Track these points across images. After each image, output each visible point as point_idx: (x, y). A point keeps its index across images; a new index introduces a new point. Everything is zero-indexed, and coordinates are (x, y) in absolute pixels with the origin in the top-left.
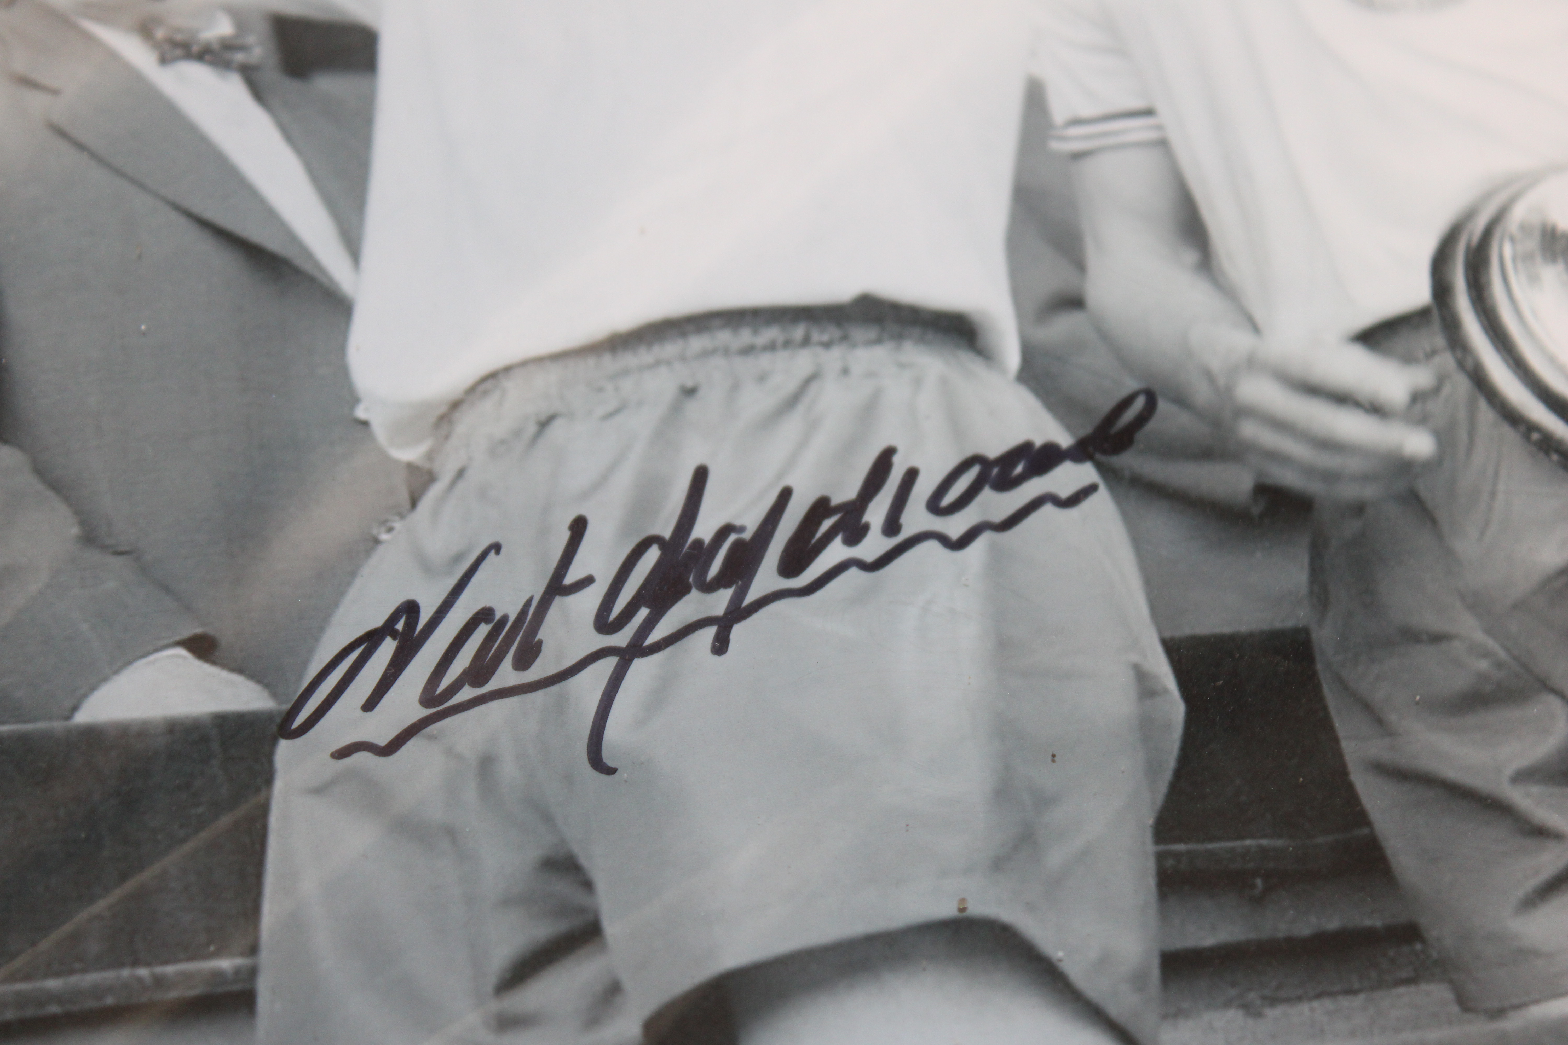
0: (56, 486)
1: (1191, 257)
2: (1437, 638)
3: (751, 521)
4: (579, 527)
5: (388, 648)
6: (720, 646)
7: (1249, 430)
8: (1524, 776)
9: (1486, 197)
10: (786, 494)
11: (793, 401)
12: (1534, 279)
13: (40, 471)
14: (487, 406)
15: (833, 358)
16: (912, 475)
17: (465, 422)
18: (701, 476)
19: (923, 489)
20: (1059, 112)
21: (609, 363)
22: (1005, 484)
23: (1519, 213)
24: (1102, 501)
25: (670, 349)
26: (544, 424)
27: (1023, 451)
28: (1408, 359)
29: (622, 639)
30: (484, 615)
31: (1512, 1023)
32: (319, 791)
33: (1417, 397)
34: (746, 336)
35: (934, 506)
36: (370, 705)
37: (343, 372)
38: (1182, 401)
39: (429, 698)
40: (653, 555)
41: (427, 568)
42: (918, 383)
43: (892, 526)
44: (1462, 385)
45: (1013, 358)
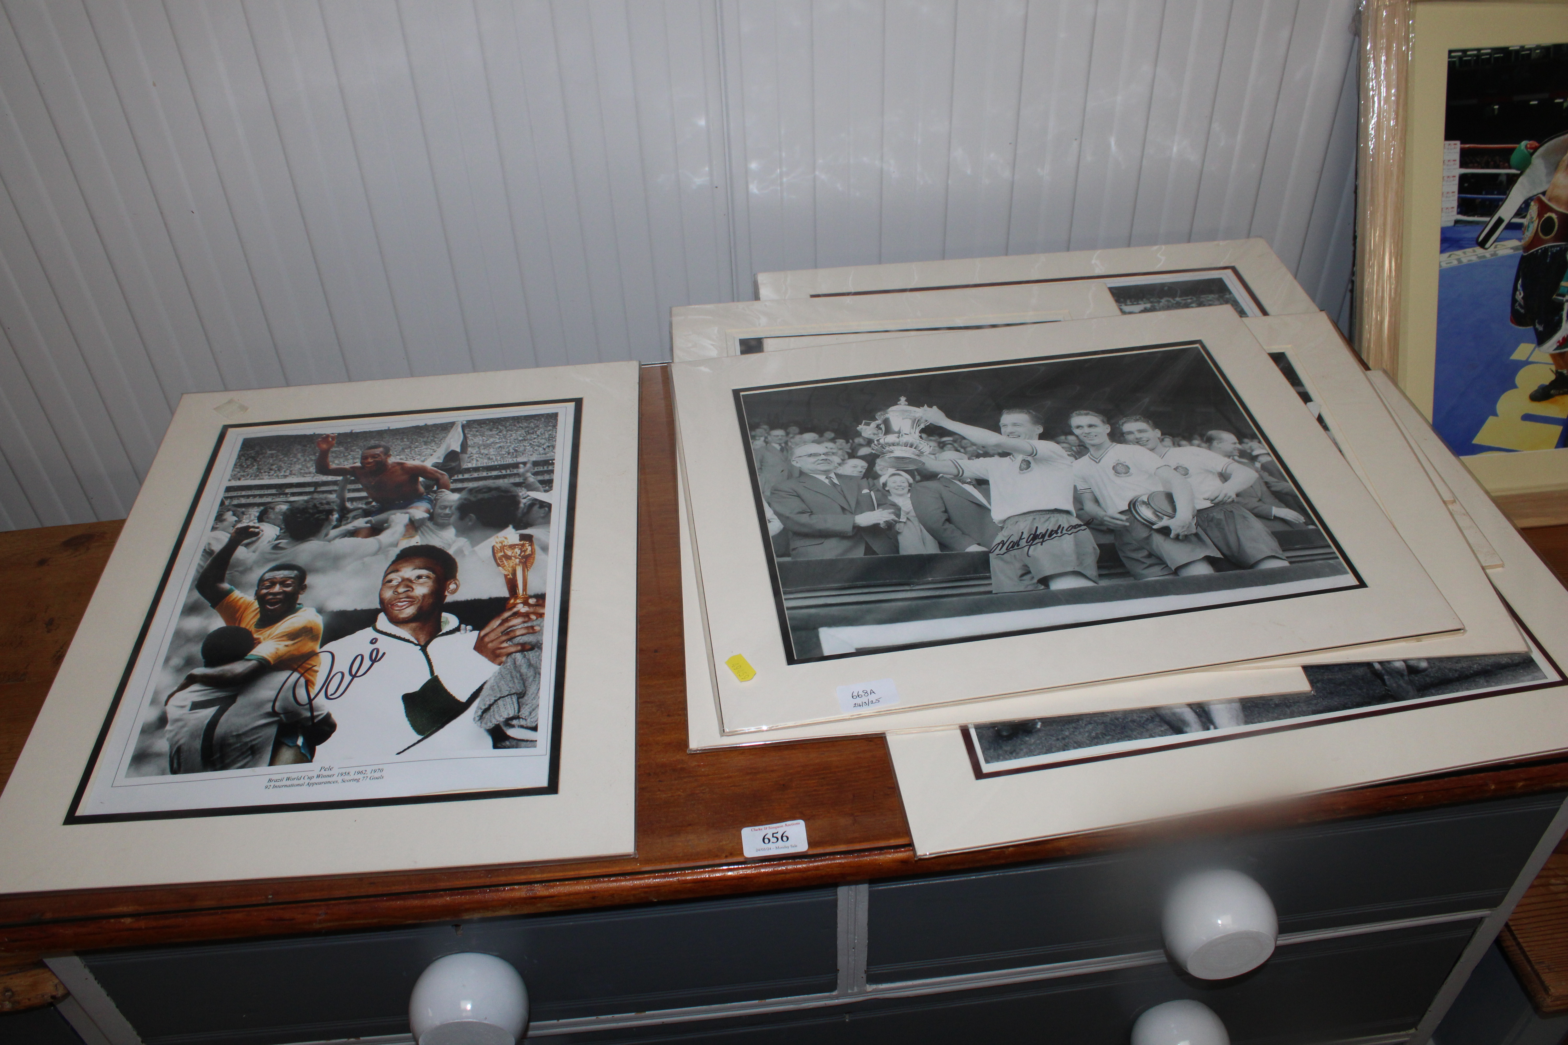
0: (959, 528)
1: (1097, 504)
2: (1130, 544)
3: (1044, 532)
4: (1022, 533)
5: (1001, 545)
6: (1042, 545)
7: (1106, 523)
8: (1143, 557)
9: (1135, 498)
10: (1048, 529)
11: (1047, 520)
12: (1141, 507)
13: (956, 527)
14: (1009, 520)
15: (1052, 515)
16: (1063, 527)
17: (1007, 522)
18: (1037, 528)
19: (1065, 529)
20: (1079, 488)
21: (1024, 516)
22: (1075, 528)
23: (1139, 499)
24: (1088, 530)
25: (1032, 514)
26: (1017, 522)
27: (1077, 525)
28: (1126, 515)
29: (1029, 544)
30: (1012, 541)
31: (1141, 581)
32: (996, 558)
33: (1127, 519)
34: (1041, 513)
35: (1066, 530)
36: (1000, 550)
37: (991, 517)
38: (1097, 519)
39: (1007, 549)
40: (1032, 536)
41: (1004, 536)
42: (1063, 518)
43: (1061, 532)
44: (1133, 518)
45: (1075, 515)
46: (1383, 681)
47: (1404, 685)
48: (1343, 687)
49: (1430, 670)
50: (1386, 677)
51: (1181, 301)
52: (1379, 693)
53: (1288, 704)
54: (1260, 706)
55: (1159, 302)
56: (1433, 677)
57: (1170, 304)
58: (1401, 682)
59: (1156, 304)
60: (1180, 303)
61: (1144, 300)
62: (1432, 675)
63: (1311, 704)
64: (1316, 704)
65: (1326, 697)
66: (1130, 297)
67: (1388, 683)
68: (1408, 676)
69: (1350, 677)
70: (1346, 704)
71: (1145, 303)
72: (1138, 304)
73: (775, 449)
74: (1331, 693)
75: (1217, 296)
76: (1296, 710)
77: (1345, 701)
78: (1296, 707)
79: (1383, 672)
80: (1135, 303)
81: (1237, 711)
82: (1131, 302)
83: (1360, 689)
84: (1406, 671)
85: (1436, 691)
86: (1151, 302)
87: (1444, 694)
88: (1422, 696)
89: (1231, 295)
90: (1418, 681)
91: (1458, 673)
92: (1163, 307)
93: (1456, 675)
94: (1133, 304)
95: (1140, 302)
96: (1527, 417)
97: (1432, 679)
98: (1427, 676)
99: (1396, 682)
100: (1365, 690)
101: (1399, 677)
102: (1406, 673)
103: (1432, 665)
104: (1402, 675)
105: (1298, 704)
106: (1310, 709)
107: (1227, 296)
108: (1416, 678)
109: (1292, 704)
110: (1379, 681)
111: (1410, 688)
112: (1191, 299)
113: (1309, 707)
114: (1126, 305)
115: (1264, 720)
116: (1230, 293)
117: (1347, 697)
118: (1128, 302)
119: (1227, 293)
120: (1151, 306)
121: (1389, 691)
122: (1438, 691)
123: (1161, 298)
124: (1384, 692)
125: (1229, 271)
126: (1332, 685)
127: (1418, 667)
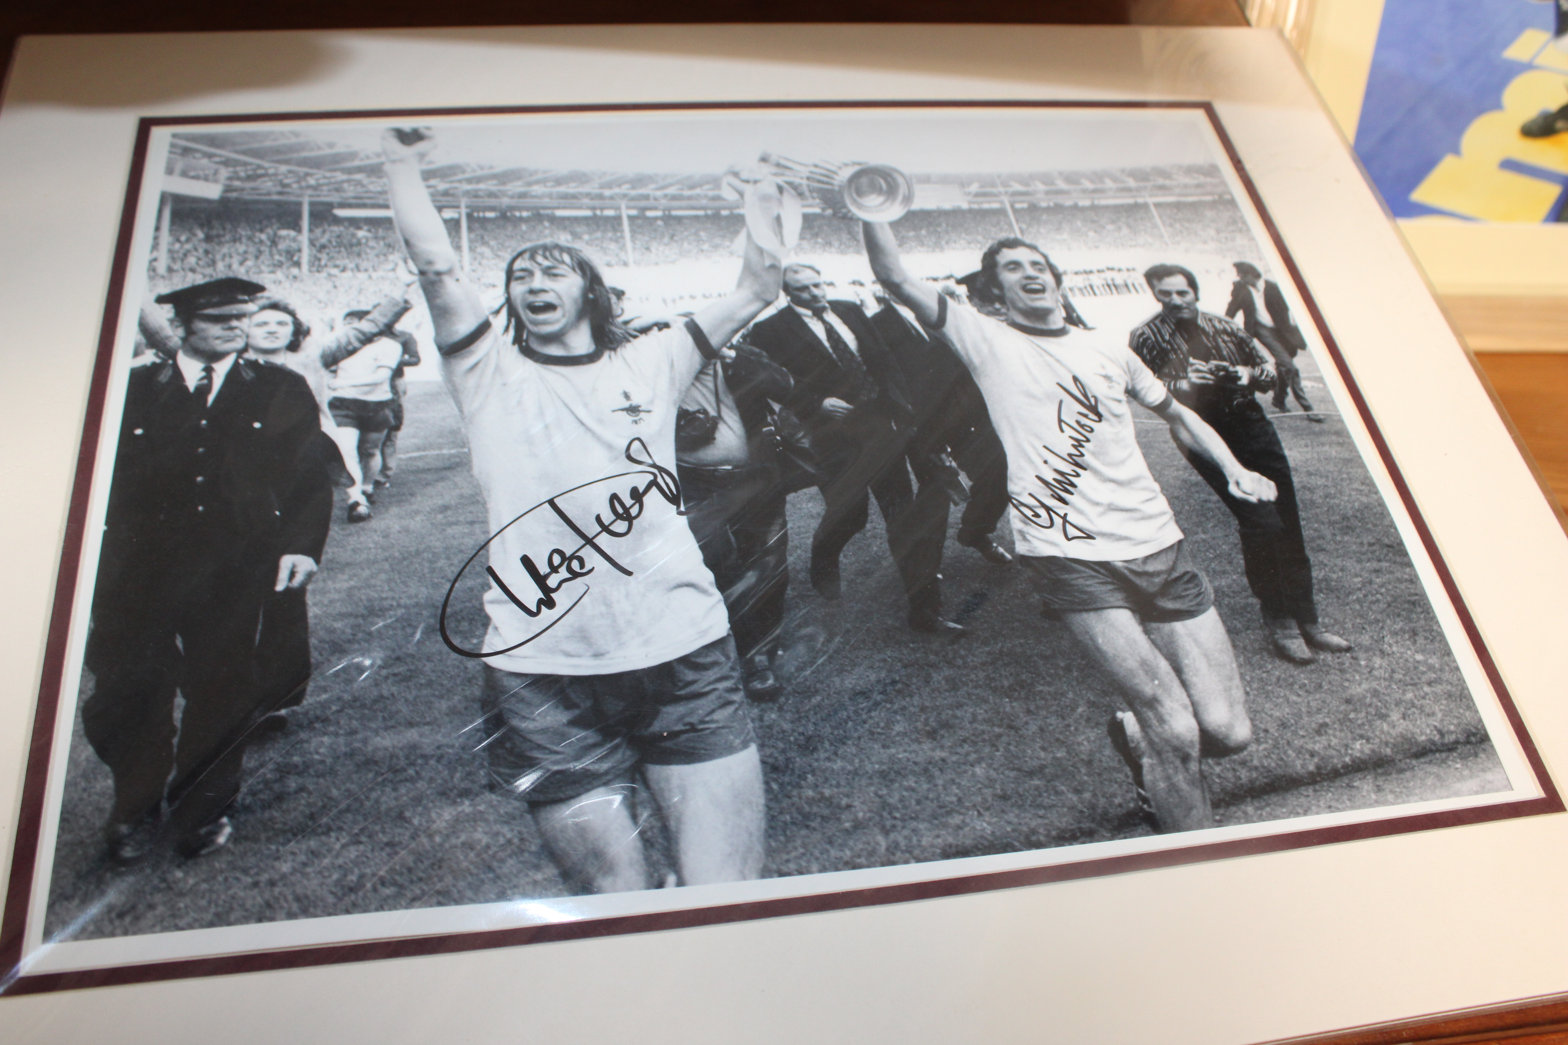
46: (1137, 769)
47: (1184, 786)
48: (1036, 782)
49: (1253, 747)
50: (1146, 761)
52: (1120, 805)
53: (888, 824)
54: (813, 824)
56: (1256, 768)
58: (1180, 779)
62: (1256, 762)
63: (945, 826)
64: (959, 827)
65: (988, 809)
67: (1147, 777)
68: (1200, 763)
69: (1059, 755)
70: (1034, 832)
74: (1004, 797)
76: (903, 843)
77: (1033, 824)
78: (906, 832)
79: (1143, 745)
81: (751, 834)
83: (1077, 791)
84: (1197, 746)
85: (1257, 809)
87: (1276, 817)
88: (1220, 823)
90: (1219, 776)
91: (1316, 760)
93: (1311, 768)
96: (1510, 165)
97: (1254, 775)
98: (1243, 763)
99: (1168, 778)
100: (1087, 795)
101: (1178, 763)
102: (1195, 752)
103: (1262, 735)
104: (1185, 759)
105: (914, 824)
106: (940, 841)
108: (1218, 769)
109: (899, 823)
110: (1127, 769)
111: (1196, 795)
113: (938, 836)
115: (815, 866)
117: (1041, 812)
121: (1145, 800)
122: (1262, 808)
124: (1132, 805)
126: (1012, 774)
127: (1227, 737)
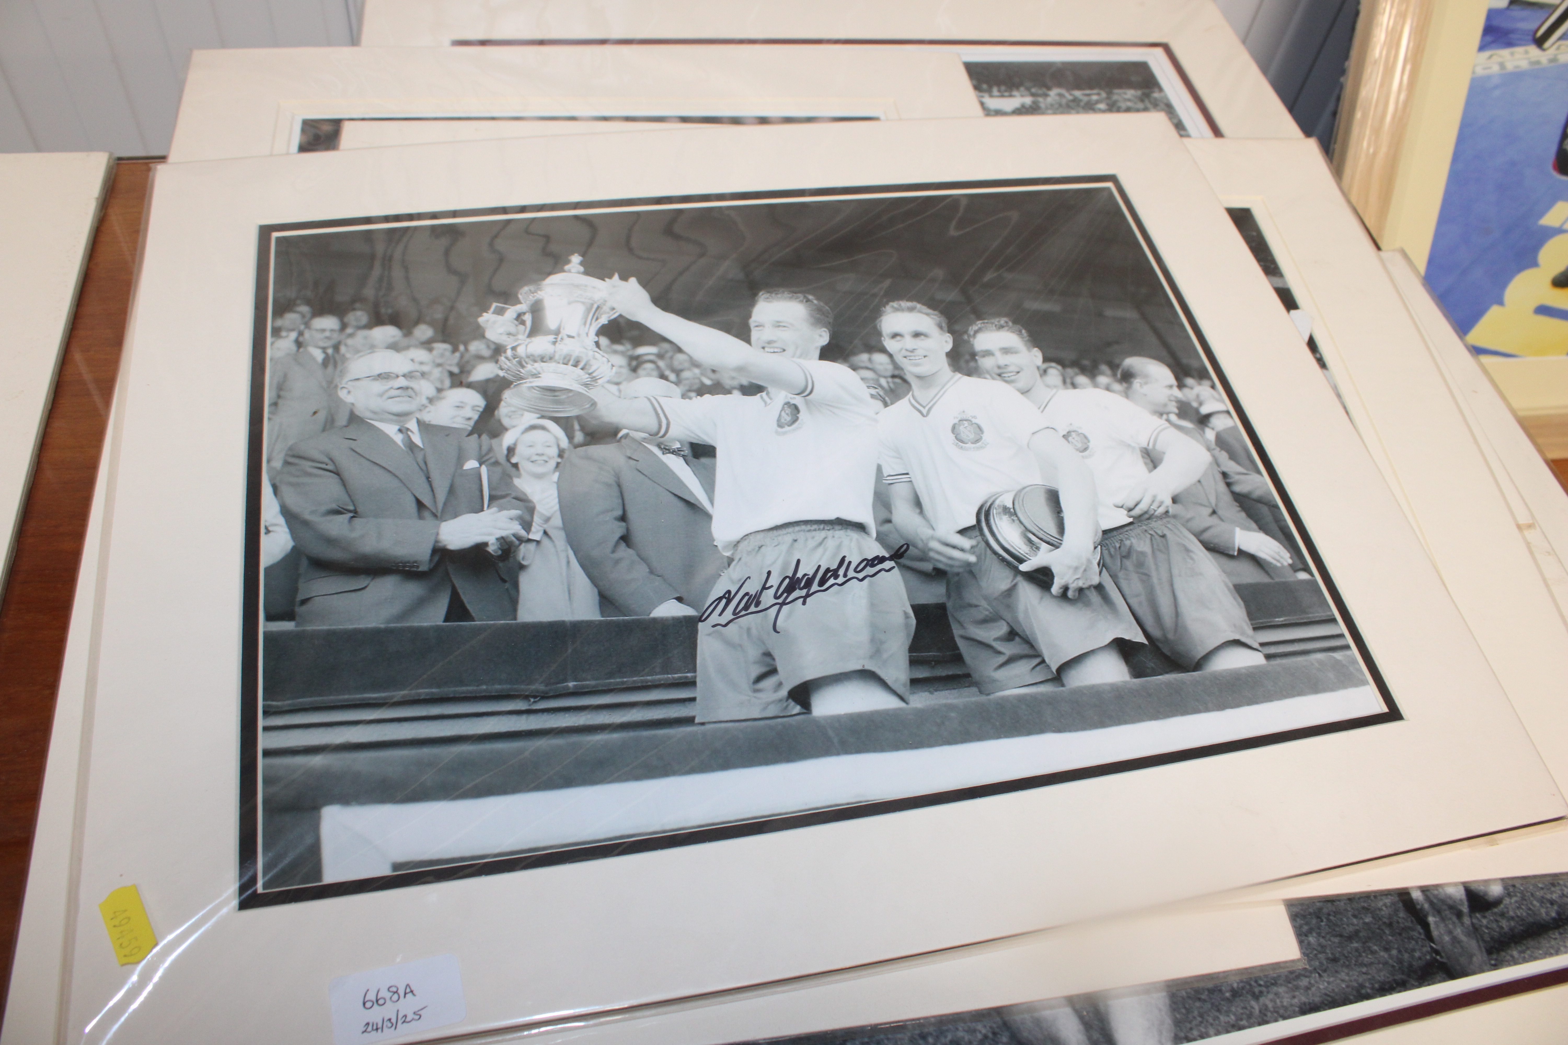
0: (642, 559)
1: (918, 511)
2: (976, 606)
3: (811, 573)
4: (769, 573)
5: (724, 601)
6: (804, 603)
7: (932, 554)
8: (996, 639)
9: (990, 498)
10: (819, 567)
11: (820, 544)
12: (1001, 519)
13: (639, 556)
14: (745, 543)
15: (830, 533)
16: (850, 563)
17: (741, 546)
18: (798, 561)
19: (853, 566)
20: (886, 474)
21: (775, 533)
22: (873, 566)
23: (997, 502)
24: (896, 571)
25: (790, 530)
26: (760, 547)
27: (877, 557)
28: (970, 538)
29: (780, 601)
30: (747, 594)
31: (992, 697)
32: (709, 635)
33: (972, 547)
34: (809, 527)
35: (855, 571)
36: (720, 615)
37: (710, 533)
38: (915, 546)
39: (734, 613)
40: (787, 580)
41: (733, 582)
42: (851, 540)
43: (845, 575)
44: (983, 544)
45: (874, 535)
46: (1426, 926)
47: (1463, 938)
48: (1355, 945)
49: (1507, 901)
50: (1431, 919)
51: (1081, 97)
52: (1420, 958)
53: (1257, 990)
54: (1203, 997)
55: (1046, 95)
56: (1512, 918)
57: (1064, 101)
58: (1458, 932)
59: (1041, 99)
60: (1081, 101)
61: (1022, 89)
62: (1511, 913)
63: (1297, 988)
64: (1307, 988)
65: (1325, 971)
66: (999, 84)
67: (1435, 933)
68: (1471, 917)
69: (1367, 920)
70: (1362, 986)
71: (1022, 96)
72: (1011, 96)
73: (313, 359)
74: (1335, 960)
75: (1139, 93)
76: (1270, 1005)
77: (1360, 980)
78: (1271, 996)
79: (1426, 906)
80: (1006, 94)
81: (1160, 1010)
82: (999, 91)
83: (1386, 950)
84: (1466, 903)
85: (1521, 952)
86: (1033, 95)
87: (1535, 958)
88: (1495, 967)
89: (1162, 94)
90: (1487, 928)
91: (1555, 907)
92: (1052, 105)
93: (1554, 914)
94: (1002, 96)
95: (1015, 93)
96: (1543, 310)
97: (1513, 924)
98: (1502, 915)
99: (1450, 932)
100: (1394, 952)
101: (1454, 919)
102: (1465, 909)
104: (1459, 915)
105: (1275, 989)
106: (1296, 1001)
107: (1156, 95)
108: (1485, 922)
109: (1264, 989)
110: (1419, 928)
111: (1472, 945)
112: (1098, 94)
113: (1294, 997)
114: (991, 96)
115: (1211, 1031)
116: (1161, 89)
117: (1364, 970)
118: (995, 91)
119: (1156, 90)
120: (1034, 102)
121: (1437, 952)
122: (1523, 952)
123: (1049, 89)
124: (1428, 957)
125: (1159, 51)
126: (1336, 940)
127: (1486, 894)
